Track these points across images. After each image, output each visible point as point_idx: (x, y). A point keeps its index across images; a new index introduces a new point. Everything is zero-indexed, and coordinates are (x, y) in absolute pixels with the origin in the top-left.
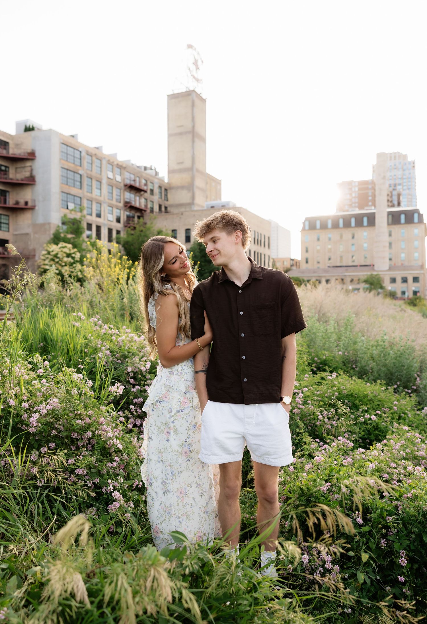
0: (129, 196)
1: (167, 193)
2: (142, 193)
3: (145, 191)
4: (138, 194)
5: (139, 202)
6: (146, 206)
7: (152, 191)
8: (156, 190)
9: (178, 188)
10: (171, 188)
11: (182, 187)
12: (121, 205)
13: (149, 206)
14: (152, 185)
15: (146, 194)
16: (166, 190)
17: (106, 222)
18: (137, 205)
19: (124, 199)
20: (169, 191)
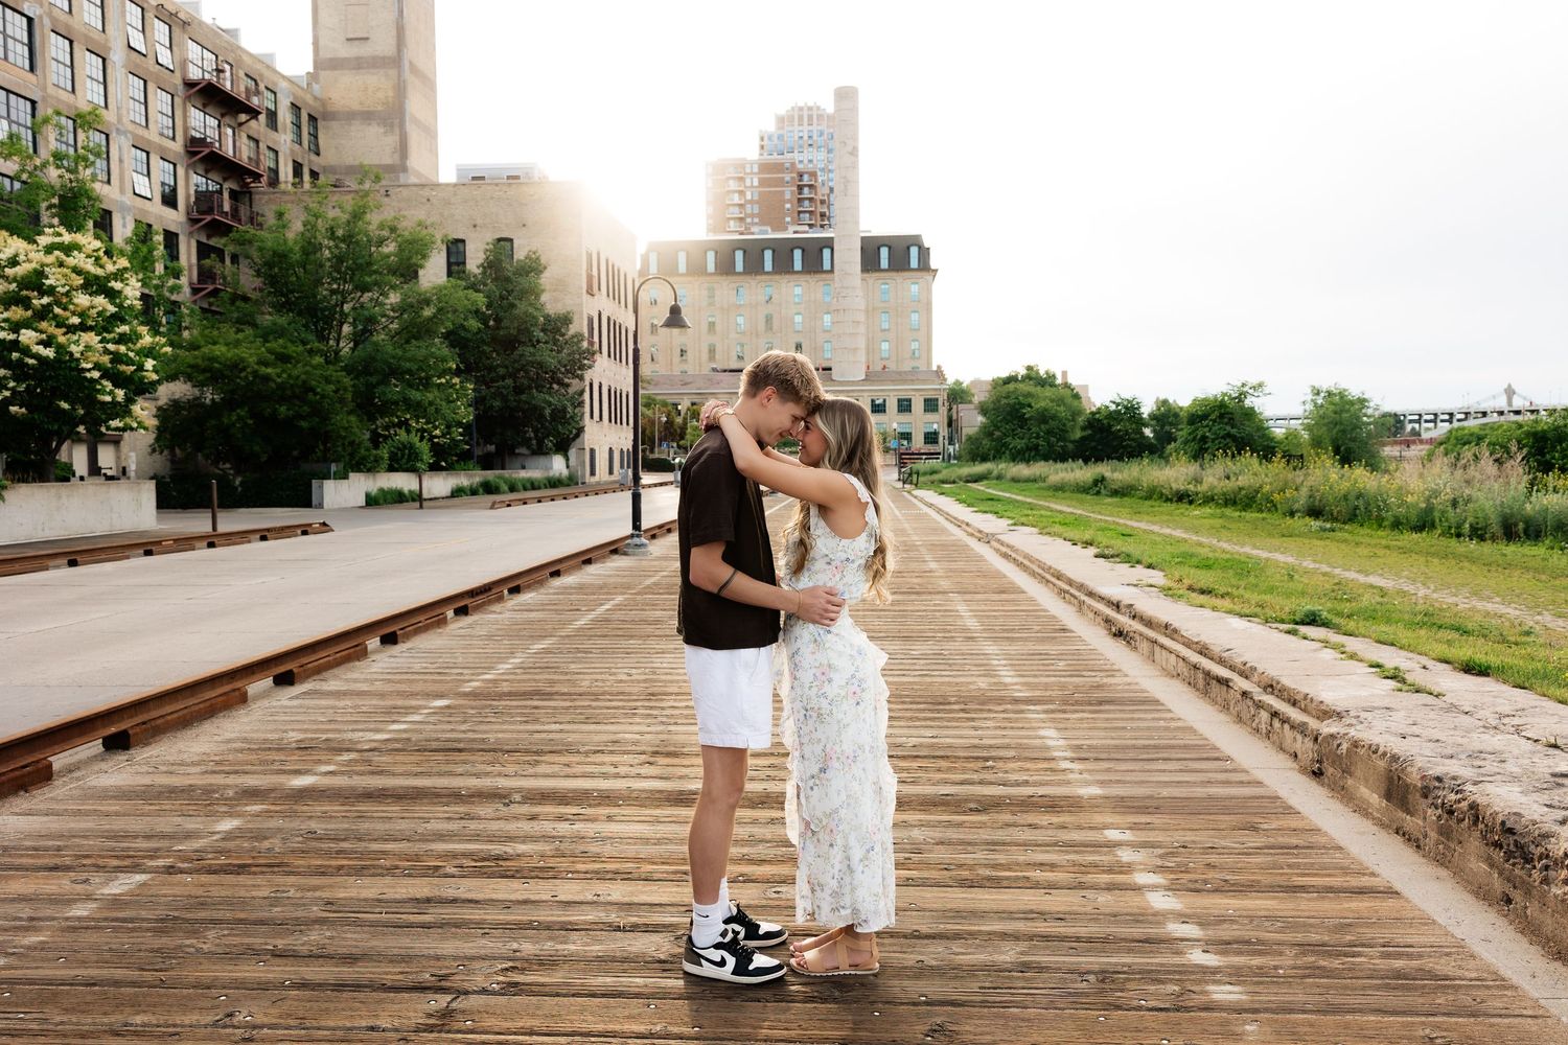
0: (202, 122)
1: (316, 128)
2: (243, 117)
3: (254, 113)
4: (227, 120)
5: (232, 144)
6: (258, 162)
7: (272, 116)
8: (285, 116)
9: (351, 116)
10: (330, 116)
11: (367, 116)
12: (178, 146)
13: (267, 161)
14: (270, 96)
15: (253, 123)
16: (312, 119)
17: (128, 199)
18: (228, 151)
19: (186, 129)
20: (320, 124)
